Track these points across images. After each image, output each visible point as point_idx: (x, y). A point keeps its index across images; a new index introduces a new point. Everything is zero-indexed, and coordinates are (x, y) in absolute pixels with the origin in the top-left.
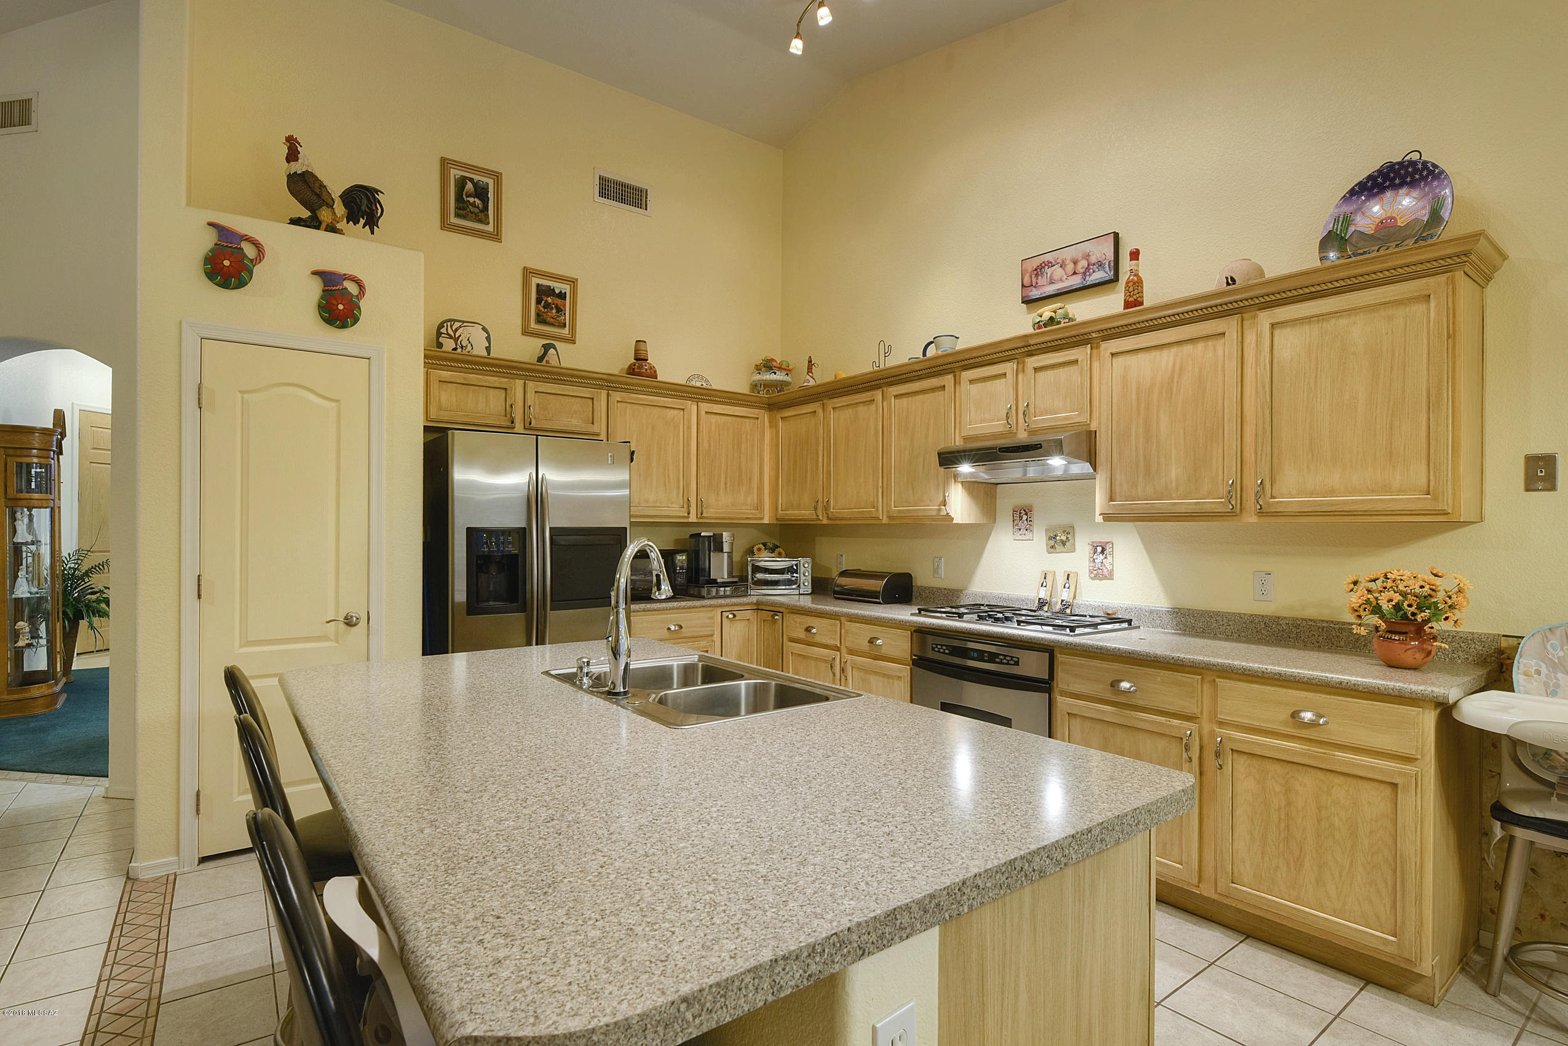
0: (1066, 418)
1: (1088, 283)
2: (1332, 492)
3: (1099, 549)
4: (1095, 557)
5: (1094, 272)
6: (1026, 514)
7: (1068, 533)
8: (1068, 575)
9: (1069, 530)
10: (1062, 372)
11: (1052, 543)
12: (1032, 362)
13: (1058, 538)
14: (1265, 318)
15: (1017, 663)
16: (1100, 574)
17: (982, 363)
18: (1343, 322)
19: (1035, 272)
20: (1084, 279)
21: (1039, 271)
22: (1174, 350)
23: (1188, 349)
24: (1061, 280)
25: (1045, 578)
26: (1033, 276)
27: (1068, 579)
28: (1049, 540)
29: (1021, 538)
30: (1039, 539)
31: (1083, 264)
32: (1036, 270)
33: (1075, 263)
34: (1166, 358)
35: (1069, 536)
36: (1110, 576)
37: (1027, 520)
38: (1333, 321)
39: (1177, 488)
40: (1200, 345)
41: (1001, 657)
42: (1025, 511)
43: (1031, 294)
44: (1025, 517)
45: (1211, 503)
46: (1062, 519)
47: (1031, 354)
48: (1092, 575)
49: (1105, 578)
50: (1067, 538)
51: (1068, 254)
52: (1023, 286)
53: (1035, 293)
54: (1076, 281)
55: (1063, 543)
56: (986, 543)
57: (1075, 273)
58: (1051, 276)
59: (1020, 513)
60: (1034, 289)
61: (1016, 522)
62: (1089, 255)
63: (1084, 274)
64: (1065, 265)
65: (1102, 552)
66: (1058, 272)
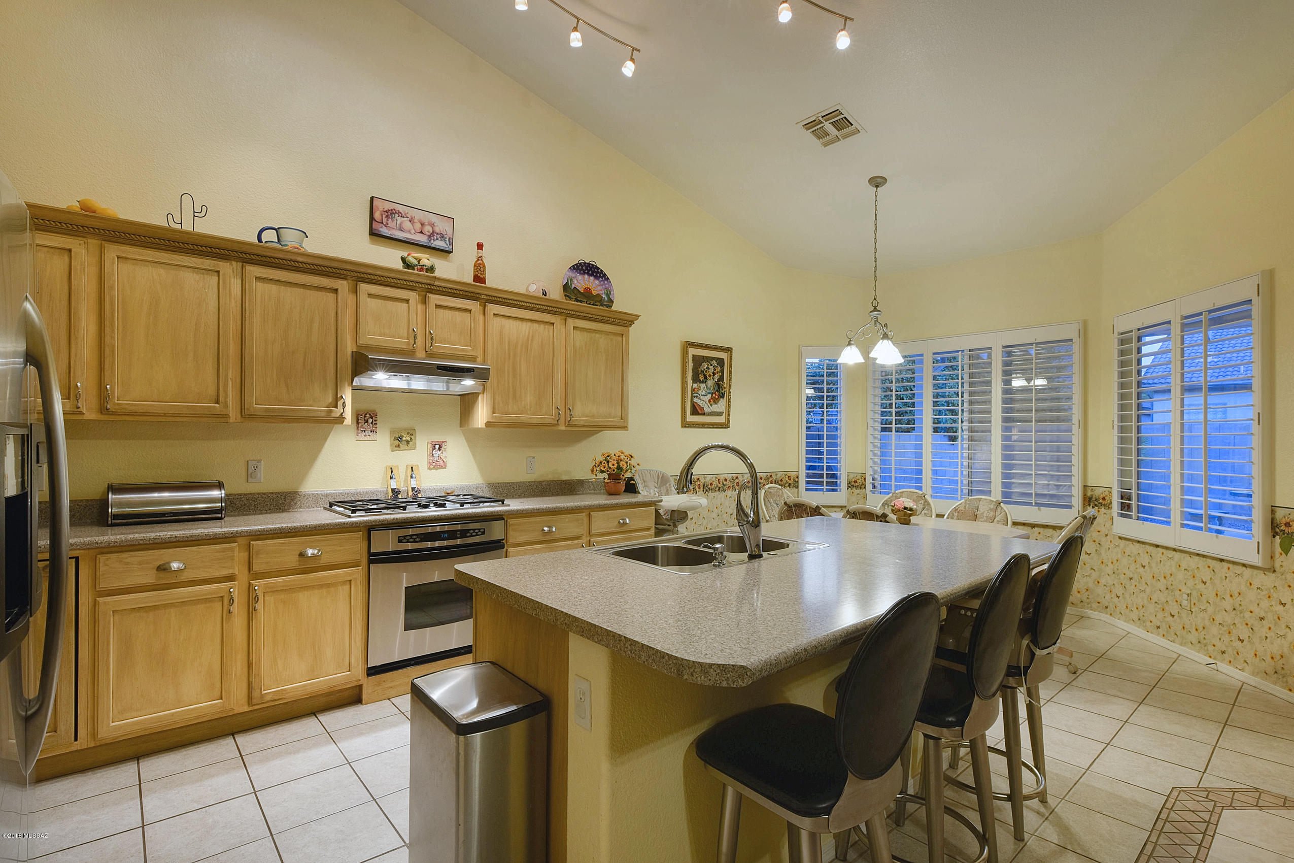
0: (463, 350)
1: (432, 246)
2: (593, 416)
3: (437, 447)
4: (434, 452)
5: (437, 239)
6: (372, 418)
7: (412, 435)
8: (412, 468)
9: (411, 433)
10: (458, 315)
11: (397, 442)
12: (434, 299)
13: (404, 438)
14: (571, 322)
15: (483, 533)
16: (437, 465)
17: (377, 282)
18: (597, 335)
19: (386, 214)
20: (430, 241)
21: (390, 214)
22: (529, 324)
23: (536, 325)
24: (410, 232)
25: (392, 472)
26: (384, 216)
27: (412, 471)
28: (394, 440)
29: (365, 438)
30: (382, 439)
31: (428, 229)
32: (386, 212)
33: (422, 225)
34: (525, 327)
35: (412, 437)
36: (444, 466)
37: (372, 423)
38: (594, 334)
39: (530, 408)
40: (542, 326)
41: (471, 531)
42: (370, 414)
43: (381, 229)
44: (370, 420)
45: (548, 419)
46: (404, 423)
47: (431, 291)
48: (432, 467)
49: (442, 467)
50: (411, 439)
51: (418, 215)
52: (372, 218)
53: (384, 231)
54: (423, 239)
55: (408, 442)
56: (323, 445)
57: (421, 232)
58: (400, 224)
59: (365, 417)
60: (385, 227)
61: (360, 425)
62: (433, 225)
63: (430, 237)
64: (414, 222)
65: (439, 449)
66: (407, 225)
